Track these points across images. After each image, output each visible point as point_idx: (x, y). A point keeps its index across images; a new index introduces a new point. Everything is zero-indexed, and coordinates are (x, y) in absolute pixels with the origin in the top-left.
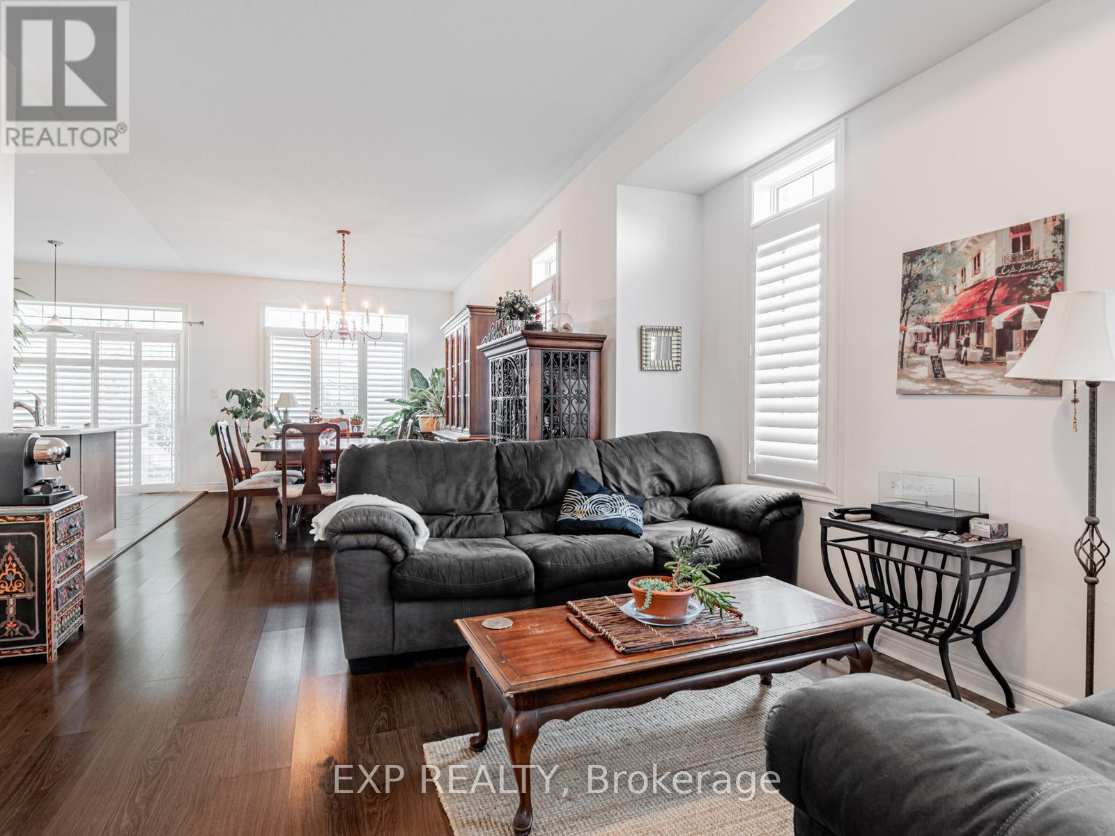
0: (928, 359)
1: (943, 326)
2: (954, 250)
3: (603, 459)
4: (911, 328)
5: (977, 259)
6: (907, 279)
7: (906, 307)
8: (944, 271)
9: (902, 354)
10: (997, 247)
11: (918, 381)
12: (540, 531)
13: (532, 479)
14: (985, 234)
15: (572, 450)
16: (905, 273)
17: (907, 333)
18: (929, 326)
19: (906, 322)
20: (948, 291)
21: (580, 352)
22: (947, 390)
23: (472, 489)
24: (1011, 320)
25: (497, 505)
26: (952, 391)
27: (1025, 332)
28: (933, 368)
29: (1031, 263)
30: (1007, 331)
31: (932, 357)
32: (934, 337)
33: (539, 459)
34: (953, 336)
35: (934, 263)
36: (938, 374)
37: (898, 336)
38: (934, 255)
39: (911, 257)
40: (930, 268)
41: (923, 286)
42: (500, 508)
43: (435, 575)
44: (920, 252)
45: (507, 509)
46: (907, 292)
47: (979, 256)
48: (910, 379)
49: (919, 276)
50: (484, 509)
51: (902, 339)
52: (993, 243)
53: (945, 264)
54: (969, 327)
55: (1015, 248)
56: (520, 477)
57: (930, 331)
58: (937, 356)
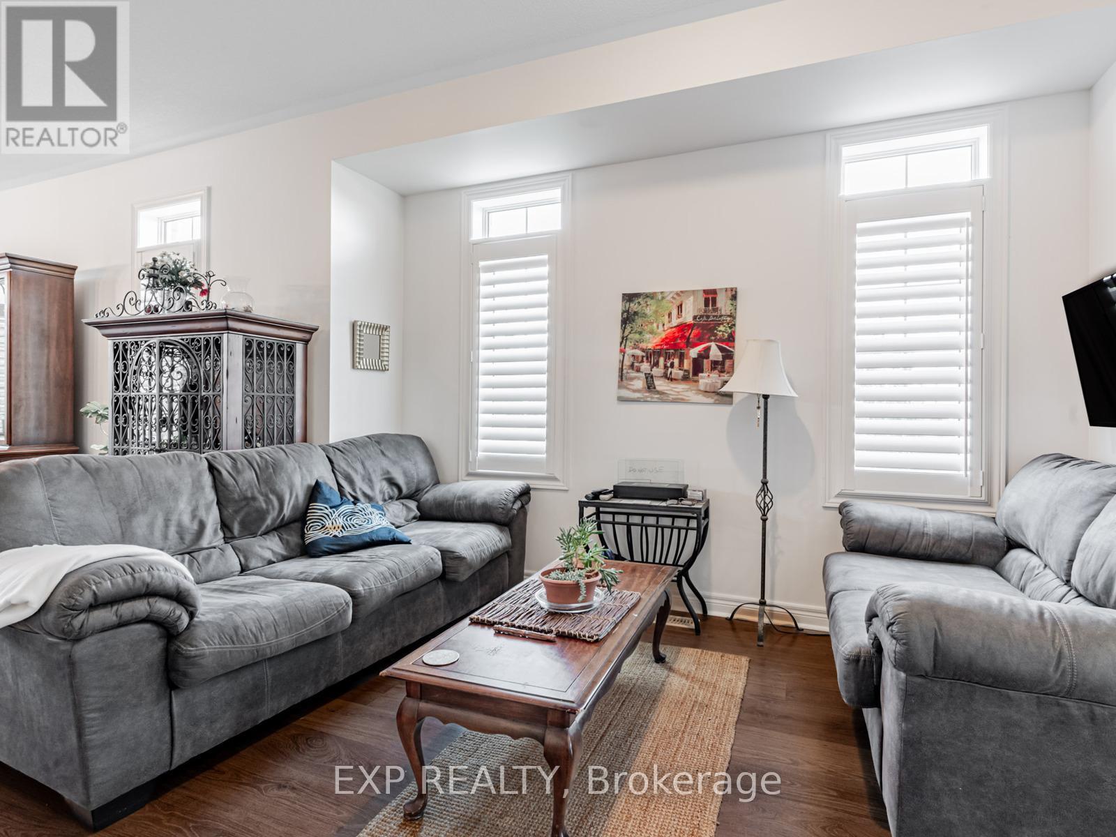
0: (644, 375)
1: (654, 352)
2: (663, 298)
3: (336, 466)
4: (629, 351)
5: (680, 307)
6: (625, 314)
7: (625, 335)
8: (656, 312)
9: (621, 370)
10: (694, 301)
11: (635, 391)
12: (285, 558)
13: (267, 496)
14: (686, 291)
15: (305, 458)
16: (624, 309)
17: (626, 355)
18: (643, 350)
19: (625, 346)
20: (658, 327)
21: (286, 342)
22: (657, 398)
23: (186, 519)
24: (702, 352)
25: (221, 534)
26: (661, 399)
27: (712, 361)
28: (647, 382)
29: (716, 316)
30: (700, 359)
31: (645, 374)
32: (647, 359)
33: (271, 470)
34: (662, 360)
35: (647, 305)
36: (650, 386)
37: (618, 356)
38: (648, 299)
39: (629, 298)
40: (644, 308)
41: (639, 321)
42: (224, 538)
43: (244, 636)
44: (637, 295)
45: (234, 538)
46: (626, 324)
47: (681, 305)
48: (629, 389)
49: (636, 313)
50: (205, 543)
51: (622, 359)
52: (692, 298)
53: (656, 307)
54: (674, 354)
55: (706, 304)
56: (249, 495)
57: (644, 354)
58: (649, 374)
